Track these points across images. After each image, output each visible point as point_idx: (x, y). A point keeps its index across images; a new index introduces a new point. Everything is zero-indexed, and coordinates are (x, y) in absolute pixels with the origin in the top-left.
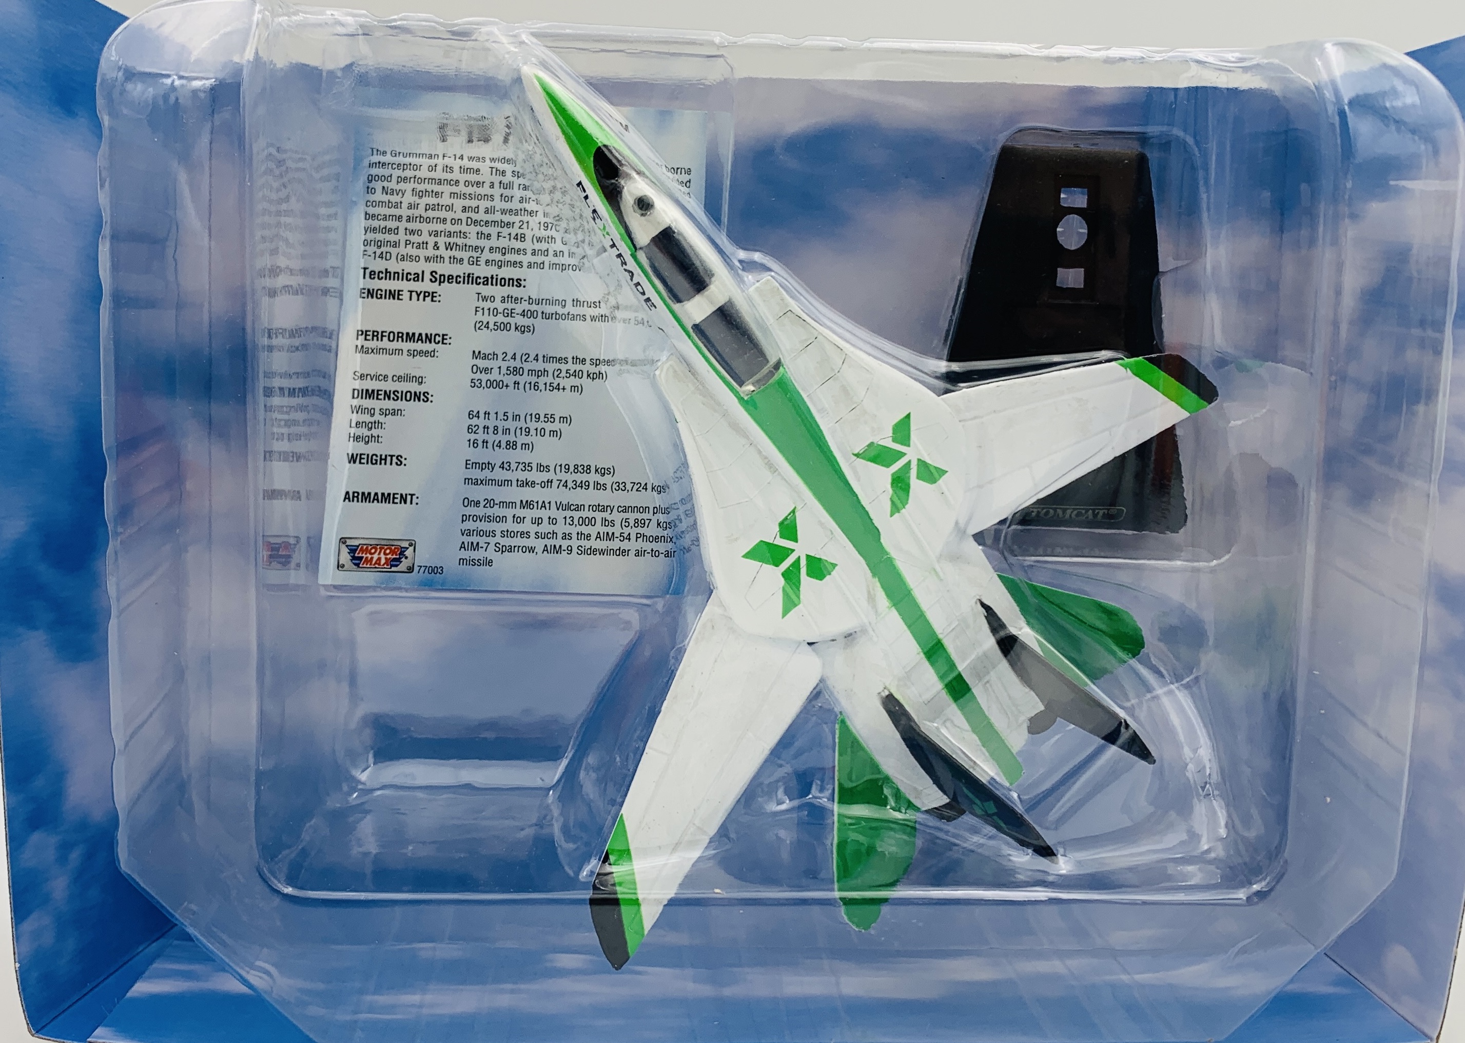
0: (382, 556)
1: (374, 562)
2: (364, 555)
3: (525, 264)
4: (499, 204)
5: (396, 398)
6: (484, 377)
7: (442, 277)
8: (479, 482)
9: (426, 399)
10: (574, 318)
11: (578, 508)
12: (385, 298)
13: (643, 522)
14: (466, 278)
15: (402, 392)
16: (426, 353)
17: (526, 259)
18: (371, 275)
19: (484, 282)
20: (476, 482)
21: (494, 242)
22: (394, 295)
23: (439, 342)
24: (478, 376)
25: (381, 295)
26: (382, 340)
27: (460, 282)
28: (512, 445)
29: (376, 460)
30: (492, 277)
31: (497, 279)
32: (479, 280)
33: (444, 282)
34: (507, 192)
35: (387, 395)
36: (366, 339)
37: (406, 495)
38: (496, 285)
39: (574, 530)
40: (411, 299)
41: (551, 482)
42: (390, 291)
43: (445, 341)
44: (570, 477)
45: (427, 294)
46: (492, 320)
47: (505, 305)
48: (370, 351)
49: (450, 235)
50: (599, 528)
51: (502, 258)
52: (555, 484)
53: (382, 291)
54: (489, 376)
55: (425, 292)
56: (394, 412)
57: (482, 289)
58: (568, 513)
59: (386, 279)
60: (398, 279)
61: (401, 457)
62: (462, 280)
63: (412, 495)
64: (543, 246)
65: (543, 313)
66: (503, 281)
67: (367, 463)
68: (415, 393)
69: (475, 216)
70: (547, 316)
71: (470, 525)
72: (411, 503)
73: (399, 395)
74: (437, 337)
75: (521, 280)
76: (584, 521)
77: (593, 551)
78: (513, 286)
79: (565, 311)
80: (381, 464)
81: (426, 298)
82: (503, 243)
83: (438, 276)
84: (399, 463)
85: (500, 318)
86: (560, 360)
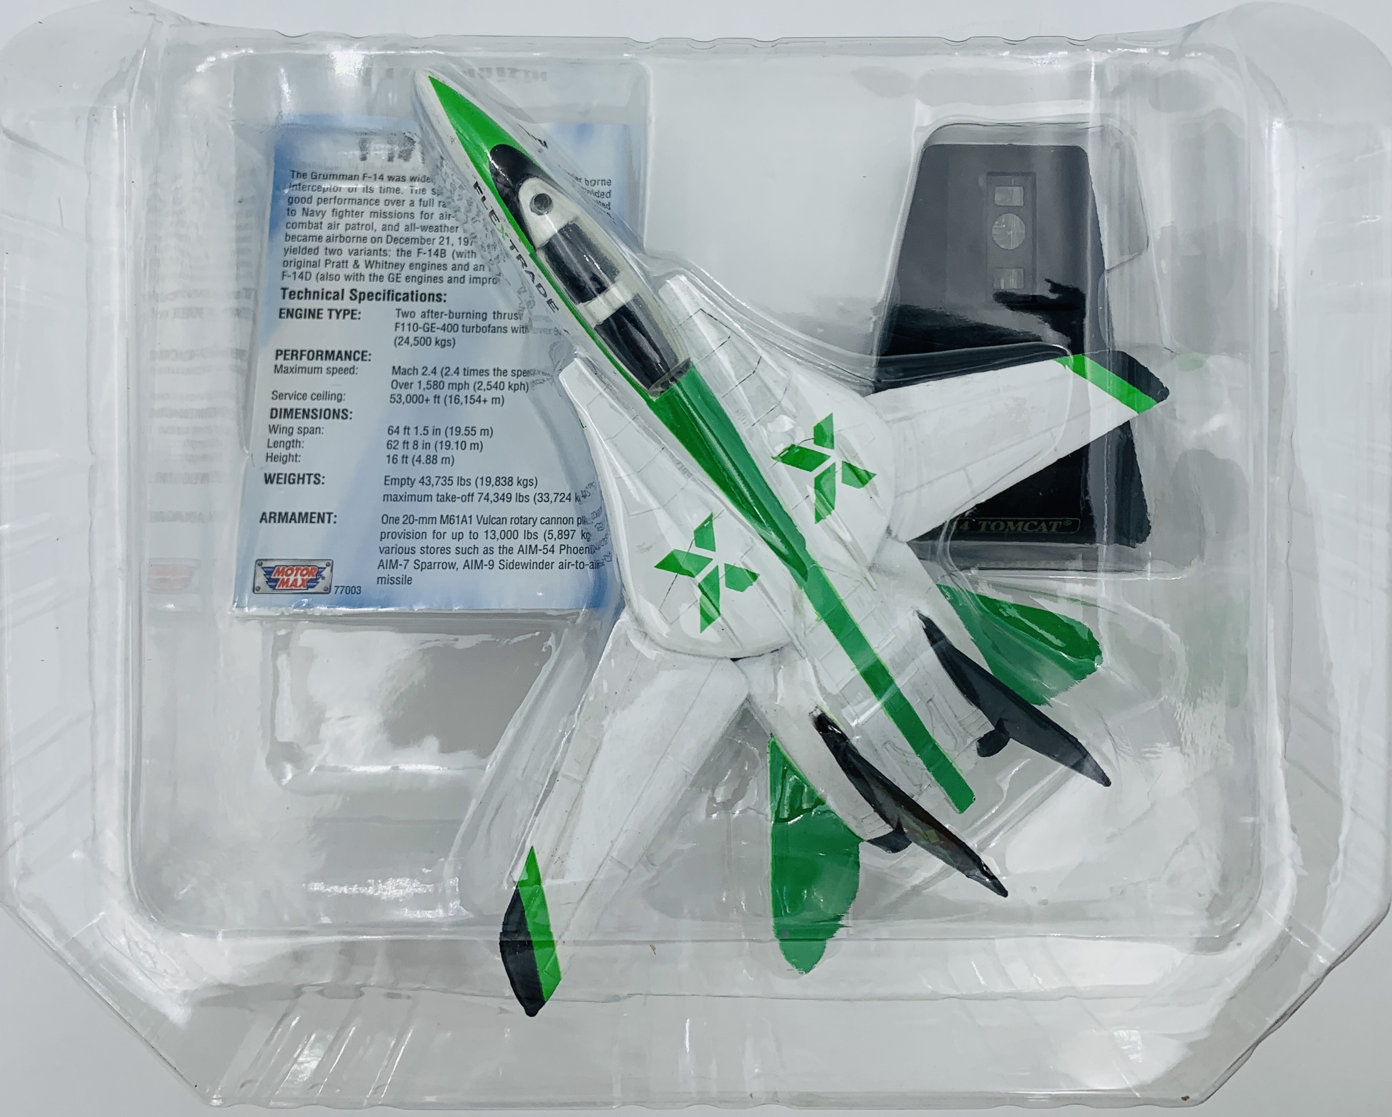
0: (299, 577)
1: (290, 583)
2: (280, 577)
3: (445, 279)
4: (418, 221)
5: (314, 416)
6: (404, 392)
7: (362, 295)
8: (399, 498)
9: (345, 417)
10: (495, 330)
11: (500, 521)
12: (305, 317)
13: (567, 533)
14: (386, 295)
15: (321, 410)
16: (345, 371)
17: (446, 274)
18: (290, 295)
19: (404, 298)
20: (396, 498)
21: (414, 259)
22: (314, 314)
23: (358, 359)
24: (398, 391)
25: (301, 314)
26: (301, 359)
27: (380, 299)
28: (431, 460)
29: (294, 480)
30: (412, 293)
31: (417, 295)
32: (399, 297)
33: (364, 299)
34: (428, 210)
35: (306, 414)
36: (285, 359)
37: (324, 514)
38: (417, 300)
39: (495, 544)
40: (330, 317)
41: (472, 495)
42: (310, 310)
43: (365, 358)
44: (491, 490)
45: (347, 312)
46: (412, 335)
47: (426, 320)
48: (289, 370)
49: (369, 253)
50: (522, 541)
51: (422, 274)
52: (476, 497)
53: (301, 310)
54: (409, 391)
55: (345, 311)
56: (313, 431)
57: (402, 305)
58: (490, 527)
59: (306, 298)
60: (318, 298)
61: (319, 475)
62: (382, 296)
63: (330, 514)
64: (463, 261)
65: (463, 326)
66: (423, 296)
67: (285, 483)
68: (334, 410)
69: (395, 234)
70: (467, 330)
71: (389, 542)
72: (329, 522)
73: (318, 413)
74: (357, 354)
75: (440, 294)
76: (506, 535)
77: (515, 565)
78: (433, 300)
79: (486, 324)
80: (298, 483)
81: (346, 316)
82: (424, 259)
83: (357, 294)
84: (317, 481)
85: (420, 333)
86: (481, 372)
